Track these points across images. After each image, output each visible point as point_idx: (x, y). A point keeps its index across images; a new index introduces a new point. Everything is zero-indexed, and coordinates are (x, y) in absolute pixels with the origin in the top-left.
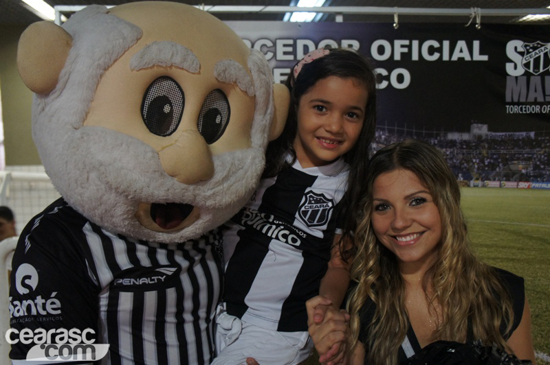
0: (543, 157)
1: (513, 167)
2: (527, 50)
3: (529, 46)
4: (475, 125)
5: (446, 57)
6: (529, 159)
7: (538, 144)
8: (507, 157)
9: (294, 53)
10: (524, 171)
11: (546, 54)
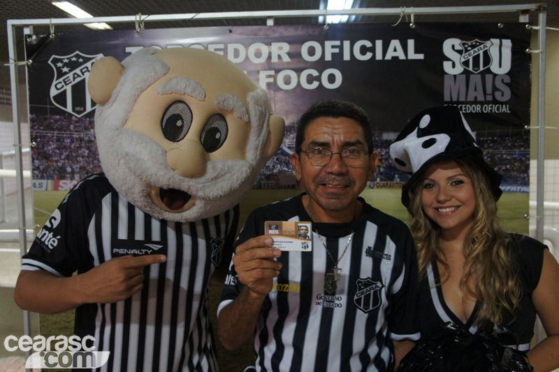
2: (466, 48)
3: (467, 44)
5: (379, 57)
7: (481, 145)
11: (486, 54)
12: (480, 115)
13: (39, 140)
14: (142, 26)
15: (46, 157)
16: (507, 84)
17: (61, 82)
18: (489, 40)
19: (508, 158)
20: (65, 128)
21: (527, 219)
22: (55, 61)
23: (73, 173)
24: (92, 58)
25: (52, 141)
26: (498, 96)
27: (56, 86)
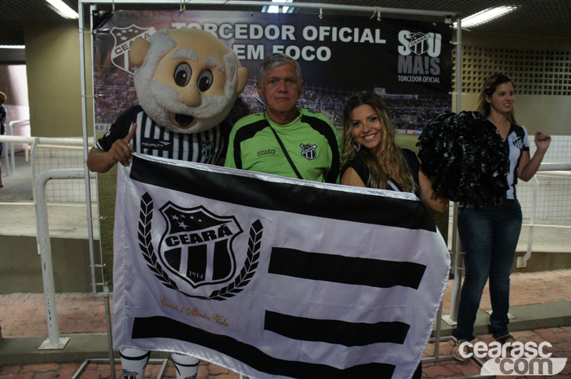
0: (424, 112)
1: (403, 119)
2: (413, 38)
3: (414, 35)
4: (376, 88)
5: (356, 40)
6: (414, 114)
7: (421, 104)
8: (399, 112)
9: (248, 34)
10: (411, 122)
11: (425, 42)
12: (421, 84)
13: (101, 92)
14: (184, 7)
15: (107, 106)
16: (437, 64)
17: (120, 48)
18: (427, 33)
20: (122, 84)
22: (115, 32)
24: (146, 30)
25: (112, 93)
27: (116, 51)
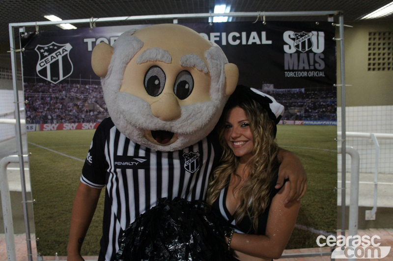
0: (310, 104)
1: (291, 111)
2: (297, 37)
3: (298, 34)
4: (265, 85)
5: (244, 42)
6: (301, 106)
7: (307, 96)
8: (287, 105)
10: (298, 114)
11: (309, 40)
12: (307, 78)
13: (30, 99)
14: (94, 25)
15: (35, 109)
16: (322, 59)
17: (43, 62)
18: (310, 32)
19: (324, 104)
20: (46, 91)
21: (336, 142)
22: (39, 49)
23: (52, 119)
24: (63, 46)
25: (38, 99)
26: (317, 66)
27: (40, 64)
